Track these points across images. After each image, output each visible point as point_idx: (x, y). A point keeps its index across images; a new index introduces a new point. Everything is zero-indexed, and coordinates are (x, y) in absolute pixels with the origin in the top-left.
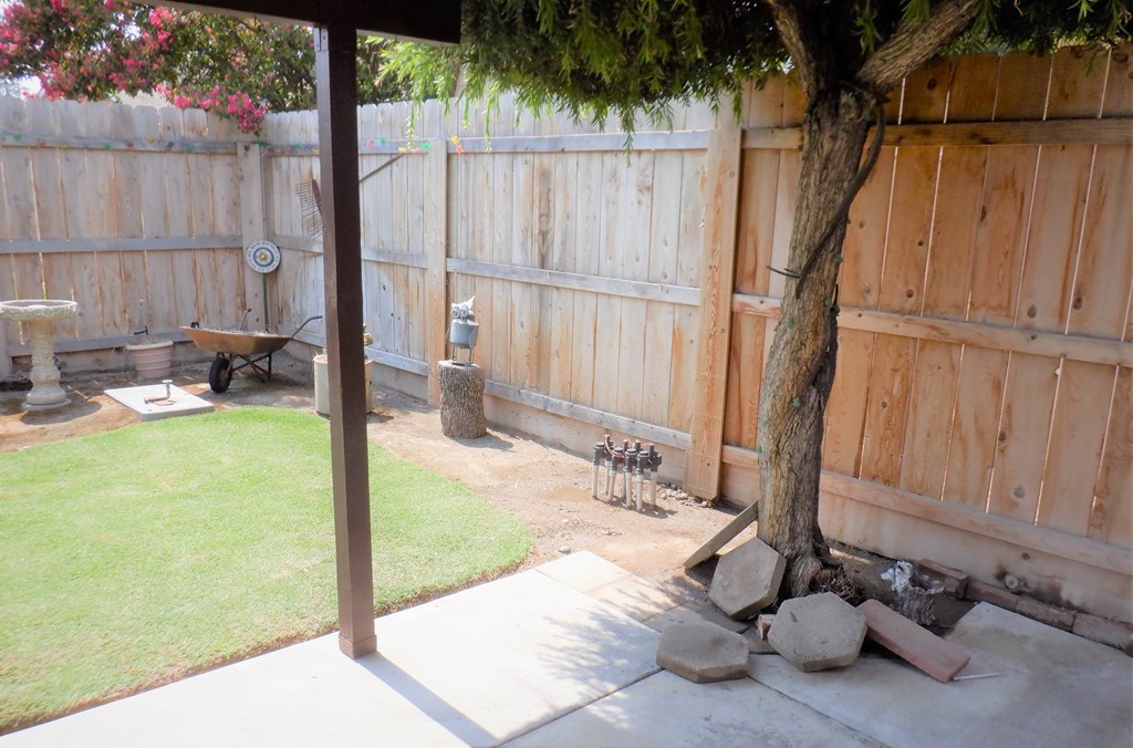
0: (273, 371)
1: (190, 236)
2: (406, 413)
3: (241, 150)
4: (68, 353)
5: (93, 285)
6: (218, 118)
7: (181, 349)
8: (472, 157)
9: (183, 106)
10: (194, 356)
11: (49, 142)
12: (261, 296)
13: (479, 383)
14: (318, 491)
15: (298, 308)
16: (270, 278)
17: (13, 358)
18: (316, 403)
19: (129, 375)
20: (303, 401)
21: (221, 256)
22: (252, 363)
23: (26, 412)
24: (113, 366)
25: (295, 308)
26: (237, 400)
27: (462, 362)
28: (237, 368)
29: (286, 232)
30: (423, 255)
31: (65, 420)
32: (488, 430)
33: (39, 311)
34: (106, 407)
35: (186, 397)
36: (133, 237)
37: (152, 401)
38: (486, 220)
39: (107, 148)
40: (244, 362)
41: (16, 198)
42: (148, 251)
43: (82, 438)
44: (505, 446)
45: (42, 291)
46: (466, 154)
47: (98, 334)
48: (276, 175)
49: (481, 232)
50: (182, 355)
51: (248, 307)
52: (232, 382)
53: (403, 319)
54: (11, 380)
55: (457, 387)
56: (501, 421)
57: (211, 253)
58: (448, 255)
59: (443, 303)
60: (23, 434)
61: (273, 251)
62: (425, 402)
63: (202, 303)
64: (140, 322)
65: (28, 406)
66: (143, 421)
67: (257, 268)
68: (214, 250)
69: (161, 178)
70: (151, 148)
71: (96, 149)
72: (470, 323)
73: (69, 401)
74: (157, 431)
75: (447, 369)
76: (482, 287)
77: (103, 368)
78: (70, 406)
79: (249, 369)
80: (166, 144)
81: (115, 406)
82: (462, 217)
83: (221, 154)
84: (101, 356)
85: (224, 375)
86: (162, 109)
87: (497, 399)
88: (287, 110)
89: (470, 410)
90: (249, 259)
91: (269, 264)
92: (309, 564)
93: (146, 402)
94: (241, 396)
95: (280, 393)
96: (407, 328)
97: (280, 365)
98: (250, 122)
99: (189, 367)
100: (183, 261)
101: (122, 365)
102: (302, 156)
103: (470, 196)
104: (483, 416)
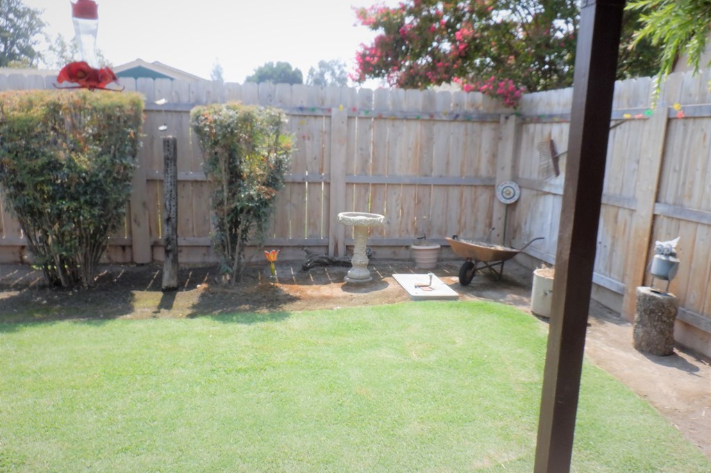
0: (504, 273)
1: (461, 176)
2: (602, 323)
3: (502, 119)
4: (377, 247)
5: (398, 205)
6: (490, 97)
7: (445, 250)
8: (691, 122)
9: (468, 90)
10: (452, 256)
11: (385, 114)
12: (503, 219)
13: (673, 310)
14: (523, 383)
15: (527, 230)
16: (511, 207)
17: (347, 246)
18: (532, 303)
19: (410, 265)
20: (522, 300)
21: (480, 190)
22: (490, 267)
23: (346, 282)
24: (402, 257)
25: (525, 229)
26: (475, 292)
27: (658, 290)
28: (480, 269)
29: (526, 176)
30: (634, 199)
31: (365, 292)
32: (676, 350)
33: (361, 221)
34: (391, 287)
35: (441, 286)
36: (426, 176)
37: (420, 286)
38: (698, 174)
39: (417, 119)
40: (484, 265)
41: (361, 149)
42: (434, 185)
43: (372, 306)
44: (692, 369)
45: (368, 206)
46: (686, 118)
47: (397, 236)
48: (525, 137)
49: (692, 183)
50: (445, 254)
51: (493, 226)
52: (474, 278)
53: (609, 247)
54: (343, 260)
55: (652, 312)
56: (688, 344)
57: (473, 189)
58: (657, 200)
59: (646, 239)
60: (339, 298)
61: (515, 189)
62: (618, 315)
63: (463, 221)
64: (423, 231)
65: (348, 279)
66: (411, 300)
67: (503, 200)
68: (475, 186)
69: (448, 137)
70: (444, 118)
71: (411, 119)
72: (672, 259)
73: (371, 279)
74: (417, 310)
75: (645, 295)
76: (687, 230)
77: (397, 258)
78: (371, 282)
79: (487, 270)
80: (454, 115)
81: (397, 286)
82: (675, 171)
83: (490, 122)
84: (397, 250)
85: (469, 273)
86: (456, 93)
87: (687, 325)
88: (539, 91)
89: (662, 332)
90: (498, 193)
91: (511, 198)
92: (507, 460)
93: (416, 287)
94: (479, 290)
95: (506, 291)
96: (611, 254)
97: (509, 269)
98: (511, 100)
99: (449, 263)
100: (455, 192)
101: (408, 257)
102: (545, 123)
103: (685, 153)
104: (672, 338)
